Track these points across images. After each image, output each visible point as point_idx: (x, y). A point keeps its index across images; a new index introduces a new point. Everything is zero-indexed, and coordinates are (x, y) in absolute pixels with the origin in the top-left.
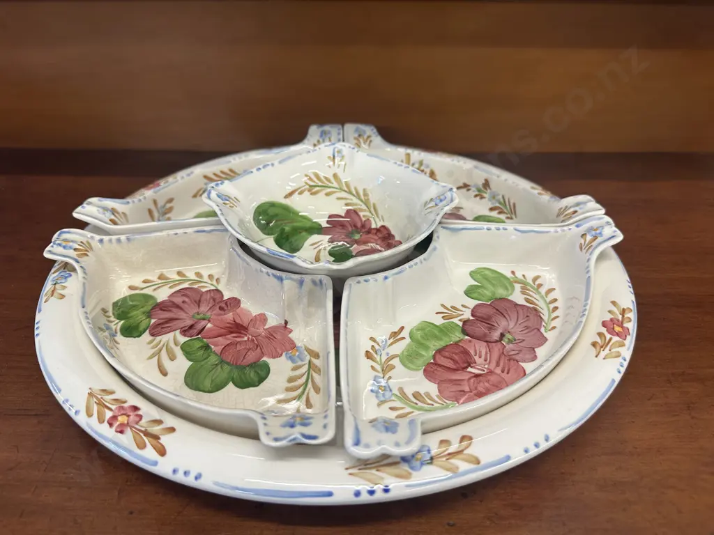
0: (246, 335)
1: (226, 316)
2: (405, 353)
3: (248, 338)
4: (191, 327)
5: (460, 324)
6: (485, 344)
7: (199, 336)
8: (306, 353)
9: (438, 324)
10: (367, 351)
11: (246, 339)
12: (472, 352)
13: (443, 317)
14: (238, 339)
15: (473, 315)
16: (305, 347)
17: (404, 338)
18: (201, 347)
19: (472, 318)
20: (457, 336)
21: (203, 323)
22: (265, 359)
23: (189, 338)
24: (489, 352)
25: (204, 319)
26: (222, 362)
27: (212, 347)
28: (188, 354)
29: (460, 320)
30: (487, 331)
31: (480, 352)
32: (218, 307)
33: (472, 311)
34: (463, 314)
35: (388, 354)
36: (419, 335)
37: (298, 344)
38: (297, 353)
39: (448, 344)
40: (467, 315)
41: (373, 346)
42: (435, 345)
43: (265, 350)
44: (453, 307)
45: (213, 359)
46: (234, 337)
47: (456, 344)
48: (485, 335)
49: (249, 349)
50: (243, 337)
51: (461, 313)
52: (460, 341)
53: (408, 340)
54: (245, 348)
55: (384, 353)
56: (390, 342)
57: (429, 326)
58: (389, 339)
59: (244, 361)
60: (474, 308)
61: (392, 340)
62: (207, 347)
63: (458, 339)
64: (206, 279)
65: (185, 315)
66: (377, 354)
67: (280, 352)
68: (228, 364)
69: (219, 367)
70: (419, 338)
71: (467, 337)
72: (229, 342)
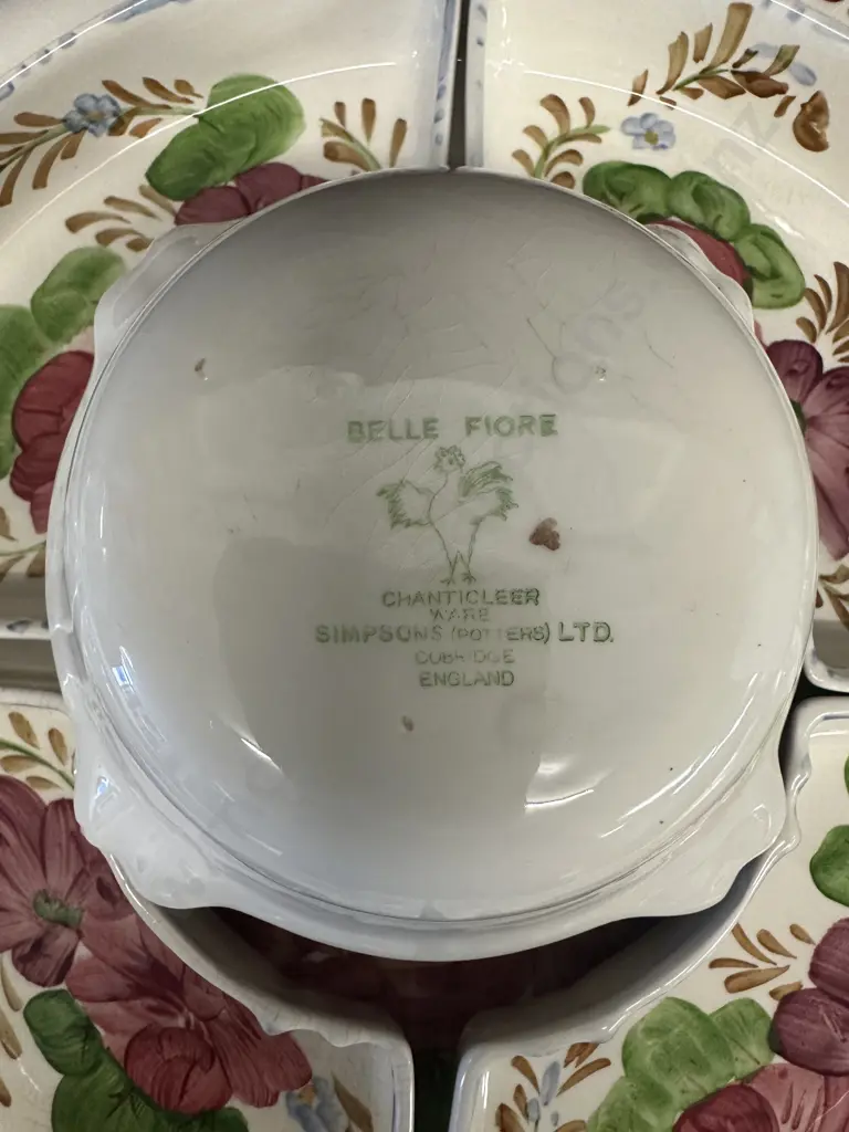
0: (181, 1010)
1: (117, 922)
2: (603, 1119)
3: (188, 1023)
4: (38, 946)
5: (770, 1007)
6: (819, 1081)
7: (63, 986)
8: (338, 1106)
9: (708, 1008)
10: (503, 1108)
11: (181, 1023)
12: (779, 1113)
13: (728, 981)
14: (164, 1021)
15: (814, 973)
16: (337, 1083)
17: (605, 1063)
18: (73, 1026)
19: (808, 984)
20: (754, 1055)
21: (65, 937)
22: (235, 1103)
23: (39, 990)
24: (822, 1109)
25: (66, 925)
26: (132, 1090)
27: (102, 1032)
28: (46, 1045)
29: (773, 994)
30: (838, 1036)
31: (800, 1110)
32: (93, 880)
33: (818, 953)
34: (787, 968)
35: (555, 1117)
36: (650, 1048)
37: (319, 1068)
38: (315, 1103)
39: (721, 1085)
40: (797, 974)
41: (519, 1089)
42: (686, 1088)
43: (234, 1073)
44: (766, 938)
45: (110, 1078)
46: (151, 1009)
47: (744, 1087)
48: (830, 1049)
49: (194, 1063)
50: (173, 1015)
51: (781, 961)
52: (755, 1074)
53: (616, 1071)
54: (184, 1057)
55: (546, 1113)
56: (566, 1073)
57: (682, 1019)
58: (567, 1063)
59: (186, 1098)
60: (825, 940)
61: (572, 1069)
62: (86, 1030)
63: (751, 1067)
64: (44, 749)
65: (14, 895)
66: (526, 1115)
67: (272, 1088)
68: (148, 1100)
69: (127, 1104)
70: (648, 1059)
71: (778, 1060)
72: (138, 1025)
